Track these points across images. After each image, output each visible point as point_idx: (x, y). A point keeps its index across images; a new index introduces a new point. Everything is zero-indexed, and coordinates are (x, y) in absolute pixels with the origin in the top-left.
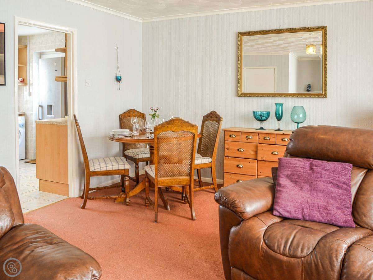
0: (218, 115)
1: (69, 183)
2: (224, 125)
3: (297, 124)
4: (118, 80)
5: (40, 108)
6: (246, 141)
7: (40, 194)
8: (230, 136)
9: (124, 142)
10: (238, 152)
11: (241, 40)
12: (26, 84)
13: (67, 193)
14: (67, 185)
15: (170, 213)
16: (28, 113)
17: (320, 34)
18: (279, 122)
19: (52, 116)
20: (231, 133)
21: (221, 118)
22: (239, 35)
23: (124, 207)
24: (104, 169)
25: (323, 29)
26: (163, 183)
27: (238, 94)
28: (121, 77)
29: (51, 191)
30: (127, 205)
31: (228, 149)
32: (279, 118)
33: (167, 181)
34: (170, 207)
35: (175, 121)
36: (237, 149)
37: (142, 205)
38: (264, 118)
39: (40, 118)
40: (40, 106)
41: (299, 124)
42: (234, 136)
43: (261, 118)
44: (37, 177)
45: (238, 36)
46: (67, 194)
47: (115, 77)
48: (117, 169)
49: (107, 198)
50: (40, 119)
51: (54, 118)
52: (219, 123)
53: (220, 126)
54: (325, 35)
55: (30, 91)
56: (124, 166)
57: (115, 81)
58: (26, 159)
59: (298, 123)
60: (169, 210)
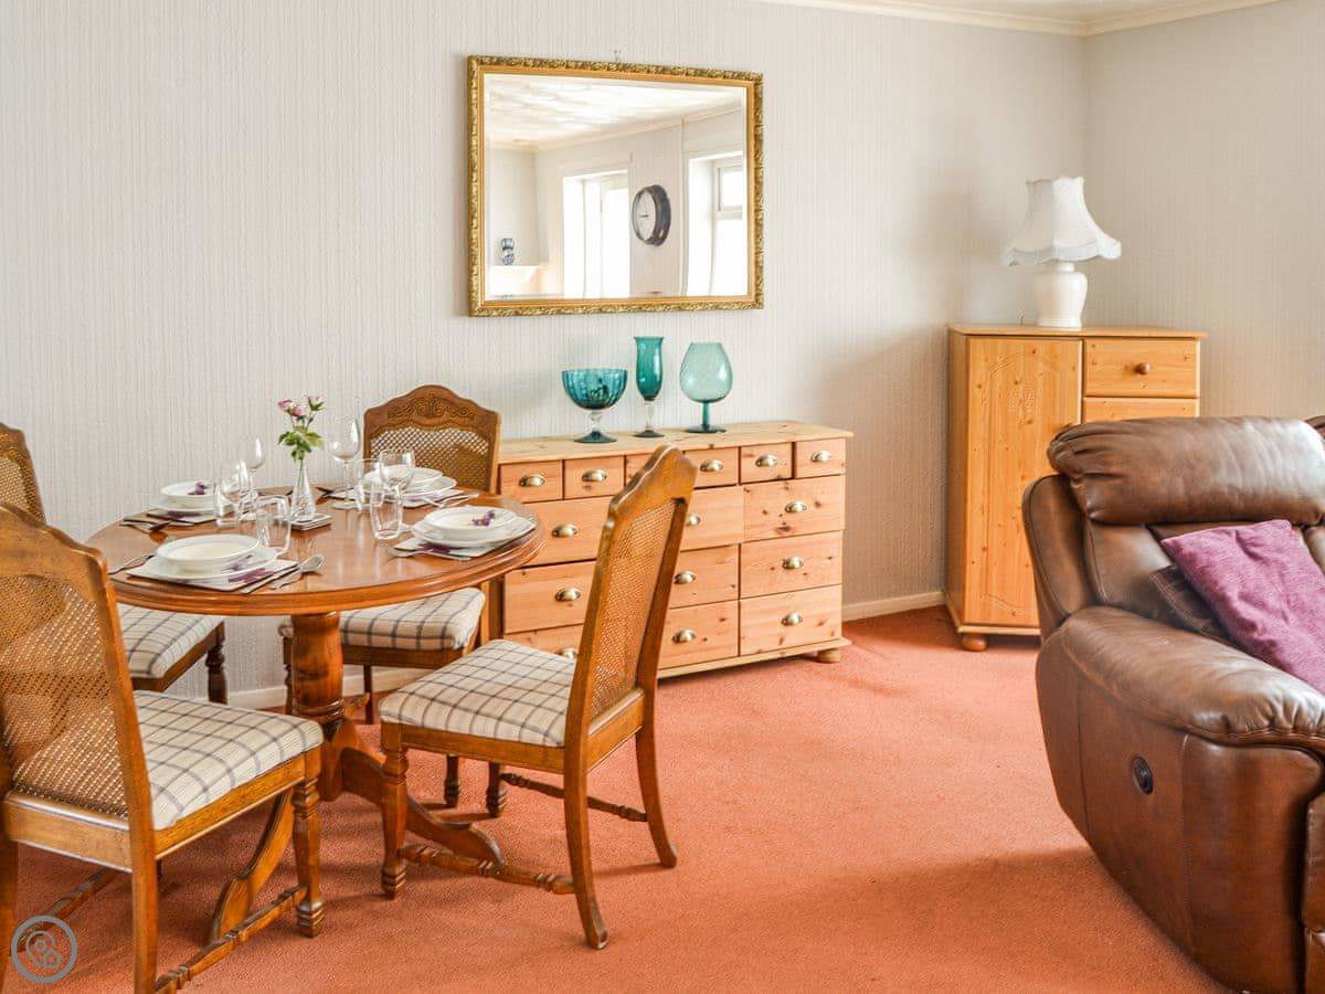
3: (702, 405)
6: (586, 493)
8: (523, 482)
10: (558, 541)
11: (480, 88)
18: (650, 404)
22: (475, 67)
25: (751, 82)
27: (472, 305)
32: (649, 391)
36: (554, 528)
41: (710, 405)
42: (538, 482)
45: (469, 69)
54: (758, 101)
59: (705, 402)
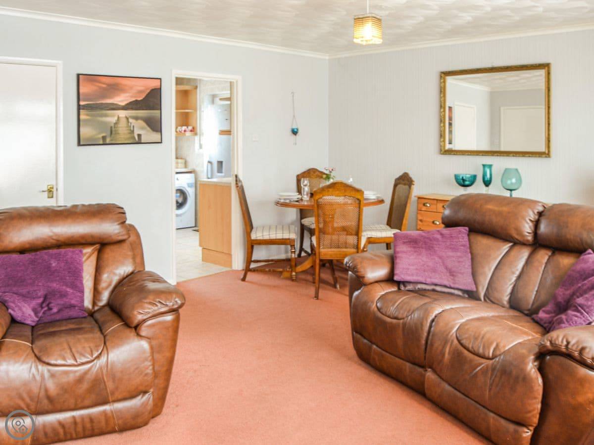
0: (411, 178)
1: (233, 253)
2: (417, 191)
3: (509, 191)
4: (295, 132)
5: (209, 164)
7: (203, 264)
8: (424, 205)
9: (301, 208)
10: (433, 225)
11: (444, 82)
12: (196, 134)
13: (230, 264)
14: (230, 255)
15: (338, 292)
16: (198, 169)
17: (542, 73)
18: (487, 188)
19: (223, 174)
20: (425, 201)
21: (414, 181)
22: (443, 75)
23: (289, 282)
24: (266, 237)
25: (546, 66)
26: (325, 254)
27: (441, 150)
28: (297, 129)
29: (215, 262)
30: (293, 280)
31: (421, 221)
32: (487, 183)
33: (330, 252)
34: (340, 285)
35: (337, 185)
36: (432, 221)
37: (310, 282)
38: (467, 183)
39: (209, 176)
40: (209, 162)
41: (513, 192)
42: (428, 205)
43: (463, 183)
44: (200, 245)
45: (441, 77)
46: (231, 266)
47: (290, 130)
48: (281, 237)
49: (270, 271)
50: (209, 178)
51: (224, 177)
52: (410, 187)
53: (411, 190)
54: (549, 73)
55: (201, 143)
56: (289, 235)
57: (291, 133)
58: (195, 226)
59: (511, 190)
60: (339, 289)
